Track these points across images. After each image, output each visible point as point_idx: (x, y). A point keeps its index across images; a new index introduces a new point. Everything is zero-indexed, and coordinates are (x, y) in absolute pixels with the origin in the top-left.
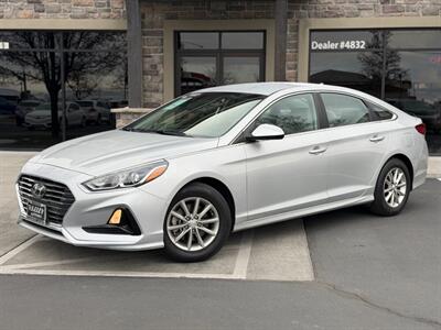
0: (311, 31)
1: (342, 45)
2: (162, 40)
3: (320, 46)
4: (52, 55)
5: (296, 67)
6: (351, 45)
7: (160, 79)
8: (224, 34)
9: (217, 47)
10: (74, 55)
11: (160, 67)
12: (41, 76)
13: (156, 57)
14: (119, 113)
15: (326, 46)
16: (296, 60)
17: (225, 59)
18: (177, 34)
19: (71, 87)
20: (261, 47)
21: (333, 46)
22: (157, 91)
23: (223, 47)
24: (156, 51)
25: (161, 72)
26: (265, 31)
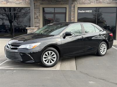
0: (78, 8)
1: (86, 11)
2: (39, 10)
3: (80, 12)
4: (11, 13)
5: (74, 17)
6: (88, 11)
7: (39, 20)
8: (55, 8)
9: (54, 12)
10: (16, 13)
11: (39, 17)
12: (8, 19)
13: (38, 14)
14: (28, 29)
15: (82, 12)
16: (74, 15)
17: (56, 15)
18: (43, 8)
19: (16, 22)
20: (65, 12)
21: (84, 12)
22: (38, 23)
23: (55, 12)
24: (38, 13)
25: (39, 18)
26: (66, 8)
